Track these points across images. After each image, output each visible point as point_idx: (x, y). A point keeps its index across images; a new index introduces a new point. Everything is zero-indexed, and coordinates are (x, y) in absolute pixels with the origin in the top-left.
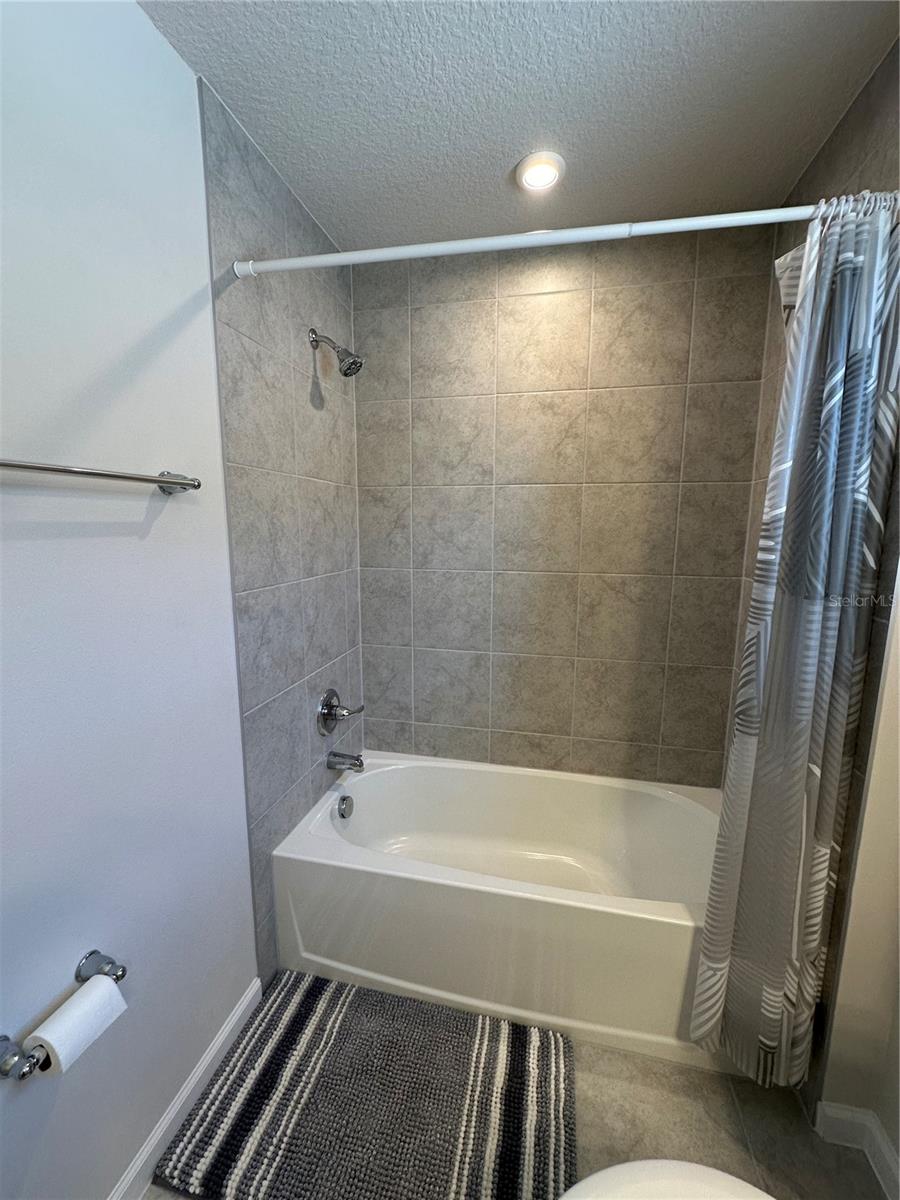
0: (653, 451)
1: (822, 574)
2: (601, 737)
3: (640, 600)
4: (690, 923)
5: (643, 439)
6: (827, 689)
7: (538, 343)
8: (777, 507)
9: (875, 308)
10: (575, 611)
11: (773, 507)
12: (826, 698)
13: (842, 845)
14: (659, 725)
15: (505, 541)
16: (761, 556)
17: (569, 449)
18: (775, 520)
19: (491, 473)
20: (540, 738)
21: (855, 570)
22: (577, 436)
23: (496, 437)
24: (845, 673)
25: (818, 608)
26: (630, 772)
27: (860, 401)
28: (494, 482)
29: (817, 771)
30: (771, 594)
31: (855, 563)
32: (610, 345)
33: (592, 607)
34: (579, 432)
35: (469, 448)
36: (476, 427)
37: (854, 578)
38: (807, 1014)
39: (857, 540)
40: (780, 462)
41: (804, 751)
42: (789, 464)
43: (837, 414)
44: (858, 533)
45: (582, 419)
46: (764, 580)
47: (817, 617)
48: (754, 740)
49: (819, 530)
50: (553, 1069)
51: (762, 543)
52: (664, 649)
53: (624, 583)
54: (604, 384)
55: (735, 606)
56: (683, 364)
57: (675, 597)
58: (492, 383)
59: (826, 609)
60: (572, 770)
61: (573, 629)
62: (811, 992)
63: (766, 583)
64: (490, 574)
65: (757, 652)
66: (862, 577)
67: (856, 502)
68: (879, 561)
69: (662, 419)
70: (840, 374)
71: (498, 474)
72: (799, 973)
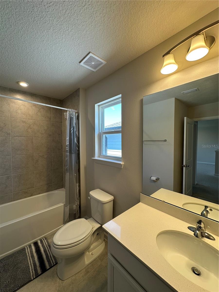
0: (46, 132)
1: (73, 151)
2: (41, 186)
3: (46, 158)
4: (63, 204)
5: (45, 130)
6: (75, 164)
7: (21, 109)
8: (68, 143)
9: (75, 122)
10: (33, 162)
11: (67, 143)
12: (75, 165)
13: (79, 184)
14: (52, 180)
15: (15, 149)
16: (66, 149)
17: (30, 130)
18: (68, 145)
19: (10, 134)
20: (27, 191)
21: (76, 150)
22: (31, 128)
23: (11, 127)
24: (77, 162)
25: (73, 155)
26: (47, 191)
27: (74, 132)
28: (11, 136)
29: (76, 175)
30: (68, 154)
31: (76, 149)
32: (37, 113)
33: (37, 161)
34: (32, 127)
35: (3, 128)
36: (5, 124)
37: (76, 151)
38: (78, 206)
39: (76, 147)
40: (67, 138)
41: (74, 172)
42: (68, 138)
43: (72, 133)
44: (76, 146)
45: (32, 125)
46: (67, 152)
47: (73, 156)
48: (68, 173)
49: (72, 146)
50: (44, 242)
51: (66, 147)
52: (52, 166)
53: (43, 155)
54: (36, 119)
55: (62, 157)
56: (50, 119)
57: (53, 157)
58: (9, 115)
59: (74, 155)
60: (35, 195)
61: (33, 166)
62: (78, 203)
63: (68, 153)
64: (11, 157)
65: (67, 161)
66: (77, 151)
67: (75, 142)
68: (78, 149)
69: (48, 127)
70: (72, 128)
71: (12, 135)
72: (77, 202)
